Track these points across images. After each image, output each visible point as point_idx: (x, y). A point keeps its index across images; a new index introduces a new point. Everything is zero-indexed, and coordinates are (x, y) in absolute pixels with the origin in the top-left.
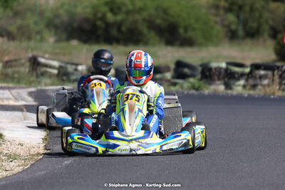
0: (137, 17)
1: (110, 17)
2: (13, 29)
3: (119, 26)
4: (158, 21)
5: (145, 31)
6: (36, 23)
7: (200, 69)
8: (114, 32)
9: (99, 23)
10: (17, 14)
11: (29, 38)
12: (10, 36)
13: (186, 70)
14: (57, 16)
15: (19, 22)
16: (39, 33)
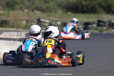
0: (95, 2)
1: (84, 3)
2: (44, 8)
3: (87, 6)
4: (103, 4)
5: (98, 8)
6: (54, 5)
7: (108, 23)
8: (85, 9)
9: (79, 5)
10: (46, 2)
11: (51, 12)
12: (43, 11)
13: (102, 24)
14: (62, 2)
15: (47, 5)
16: (55, 9)
